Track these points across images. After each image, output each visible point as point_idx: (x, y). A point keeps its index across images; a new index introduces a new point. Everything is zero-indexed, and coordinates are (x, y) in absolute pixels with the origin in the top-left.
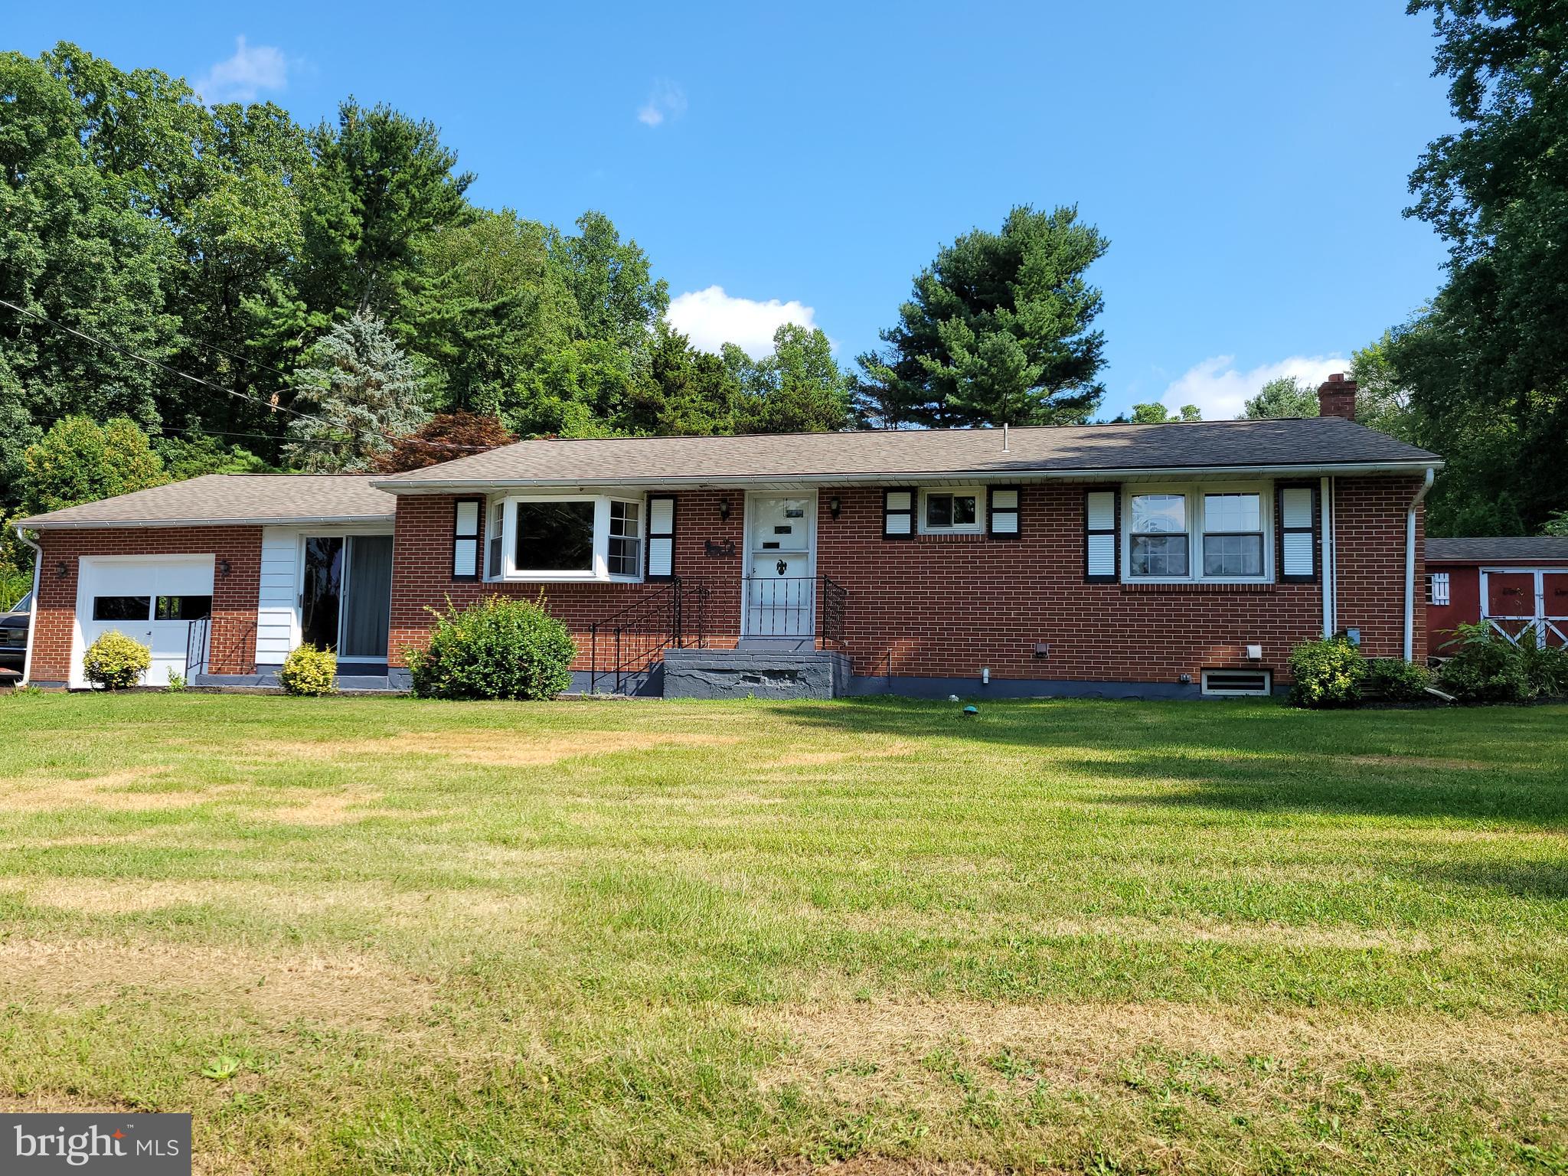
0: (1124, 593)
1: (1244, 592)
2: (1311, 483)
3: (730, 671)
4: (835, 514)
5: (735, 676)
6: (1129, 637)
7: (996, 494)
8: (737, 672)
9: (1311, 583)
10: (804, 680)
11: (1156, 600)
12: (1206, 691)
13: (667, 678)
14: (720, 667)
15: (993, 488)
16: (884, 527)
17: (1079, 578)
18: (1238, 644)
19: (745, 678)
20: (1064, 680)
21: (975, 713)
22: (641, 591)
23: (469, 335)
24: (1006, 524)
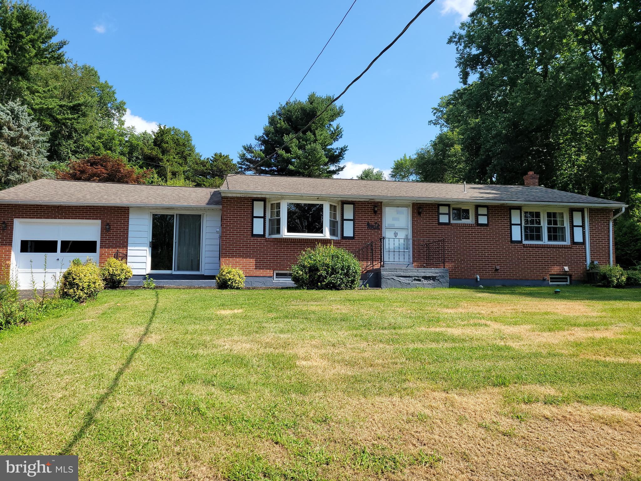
0: (524, 247)
1: (562, 248)
2: (581, 210)
3: (409, 277)
4: (419, 213)
5: (411, 279)
6: (526, 263)
7: (479, 209)
8: (412, 277)
9: (582, 245)
10: (439, 280)
11: (535, 250)
12: (551, 283)
13: (383, 280)
14: (405, 275)
15: (477, 207)
16: (438, 220)
17: (509, 241)
18: (561, 266)
19: (415, 280)
20: (505, 279)
21: (559, 292)
22: (340, 243)
23: (59, 117)
24: (483, 220)
